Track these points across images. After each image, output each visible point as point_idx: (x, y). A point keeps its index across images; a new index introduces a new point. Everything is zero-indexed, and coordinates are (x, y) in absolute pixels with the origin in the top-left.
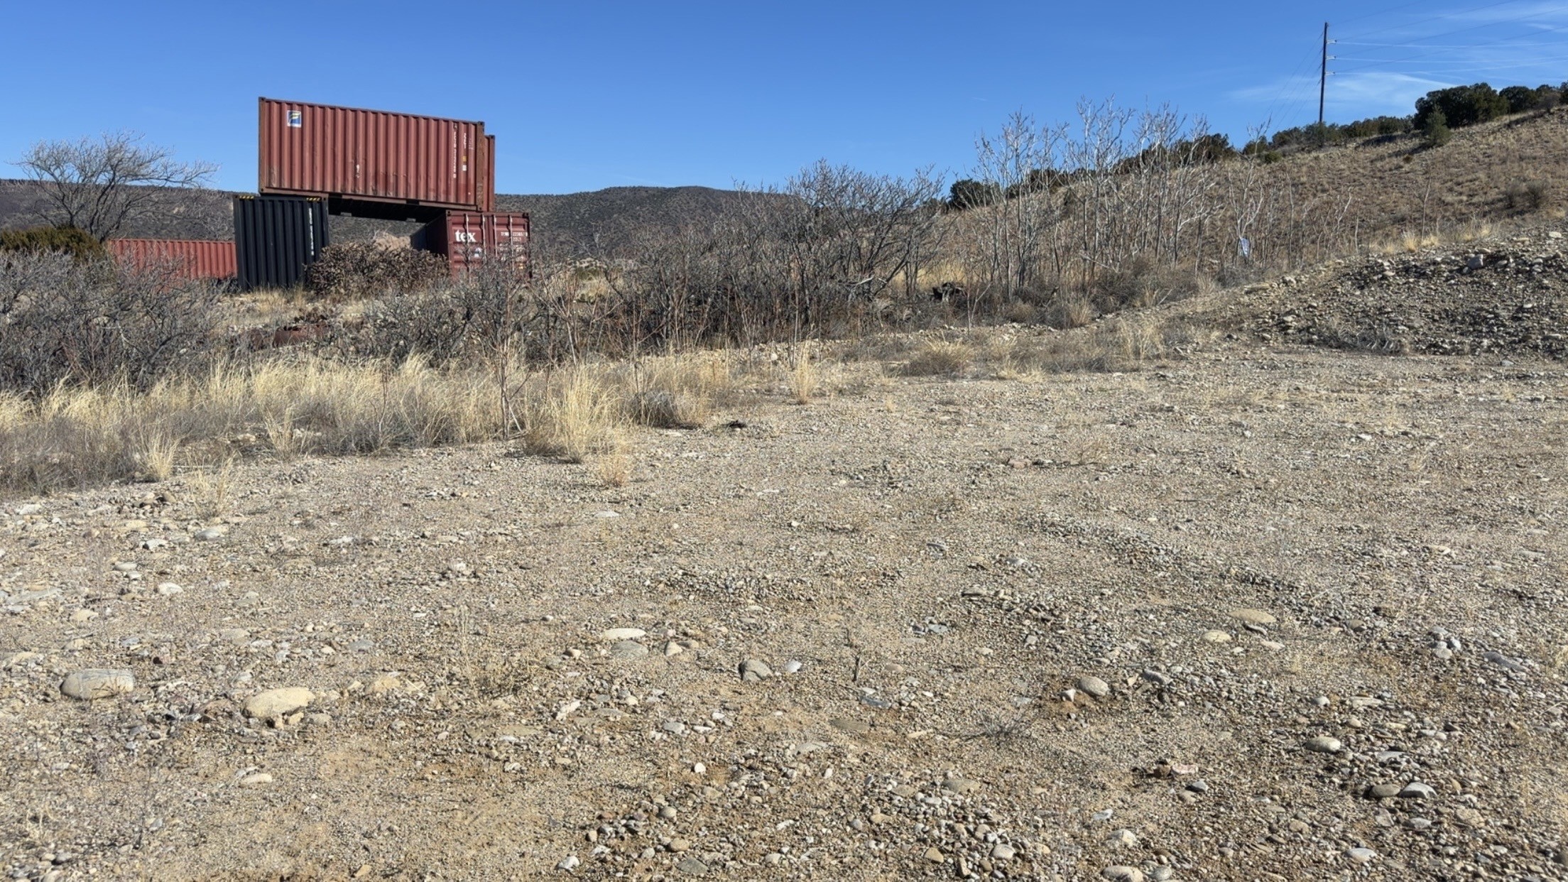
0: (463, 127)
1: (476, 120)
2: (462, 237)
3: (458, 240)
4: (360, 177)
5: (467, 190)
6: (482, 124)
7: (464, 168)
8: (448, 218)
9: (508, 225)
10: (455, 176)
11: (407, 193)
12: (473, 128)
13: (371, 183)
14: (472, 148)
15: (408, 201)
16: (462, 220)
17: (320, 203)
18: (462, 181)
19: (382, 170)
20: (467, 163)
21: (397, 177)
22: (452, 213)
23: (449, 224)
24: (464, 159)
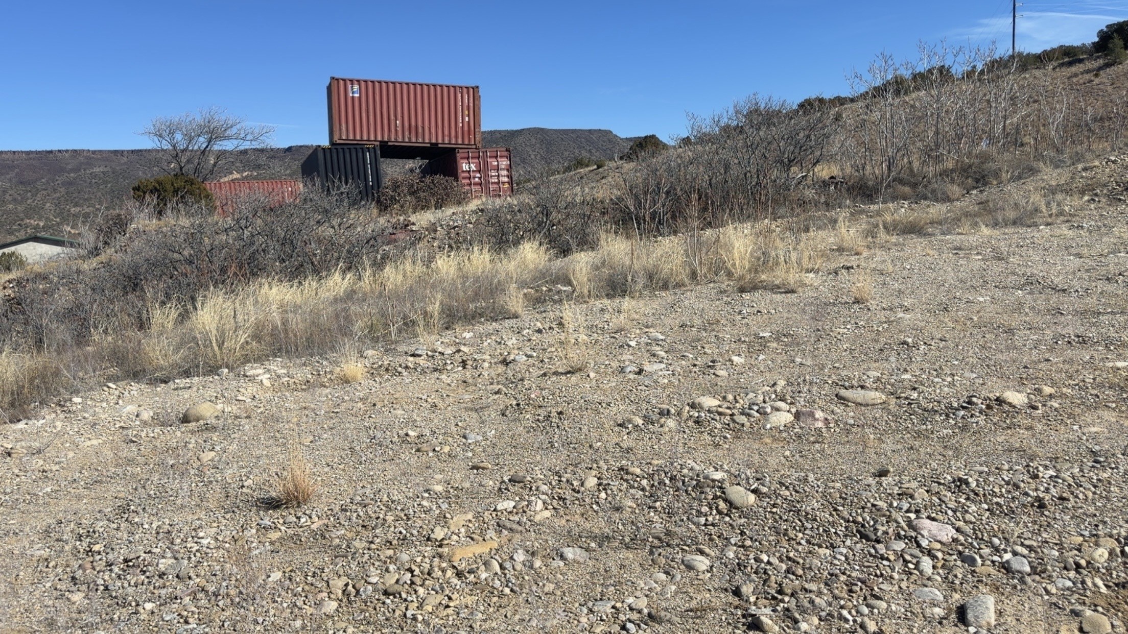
0: (465, 90)
1: (473, 85)
2: (467, 167)
3: (464, 169)
4: (399, 129)
5: (469, 135)
6: (477, 87)
7: (467, 119)
8: (458, 155)
9: (496, 157)
10: (461, 125)
11: (430, 139)
12: (471, 90)
13: (407, 133)
14: (471, 105)
15: (431, 144)
16: (466, 155)
17: (374, 148)
18: (466, 128)
19: (413, 123)
20: (469, 116)
21: (423, 128)
22: (460, 151)
23: (458, 158)
24: (466, 112)
